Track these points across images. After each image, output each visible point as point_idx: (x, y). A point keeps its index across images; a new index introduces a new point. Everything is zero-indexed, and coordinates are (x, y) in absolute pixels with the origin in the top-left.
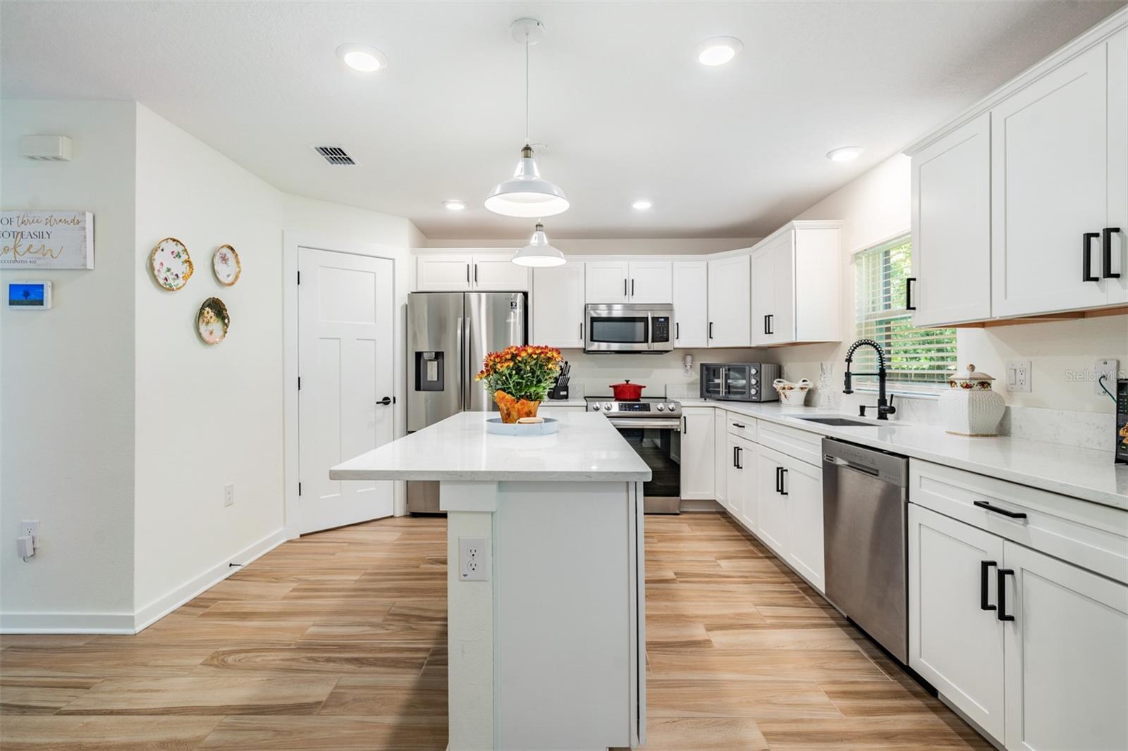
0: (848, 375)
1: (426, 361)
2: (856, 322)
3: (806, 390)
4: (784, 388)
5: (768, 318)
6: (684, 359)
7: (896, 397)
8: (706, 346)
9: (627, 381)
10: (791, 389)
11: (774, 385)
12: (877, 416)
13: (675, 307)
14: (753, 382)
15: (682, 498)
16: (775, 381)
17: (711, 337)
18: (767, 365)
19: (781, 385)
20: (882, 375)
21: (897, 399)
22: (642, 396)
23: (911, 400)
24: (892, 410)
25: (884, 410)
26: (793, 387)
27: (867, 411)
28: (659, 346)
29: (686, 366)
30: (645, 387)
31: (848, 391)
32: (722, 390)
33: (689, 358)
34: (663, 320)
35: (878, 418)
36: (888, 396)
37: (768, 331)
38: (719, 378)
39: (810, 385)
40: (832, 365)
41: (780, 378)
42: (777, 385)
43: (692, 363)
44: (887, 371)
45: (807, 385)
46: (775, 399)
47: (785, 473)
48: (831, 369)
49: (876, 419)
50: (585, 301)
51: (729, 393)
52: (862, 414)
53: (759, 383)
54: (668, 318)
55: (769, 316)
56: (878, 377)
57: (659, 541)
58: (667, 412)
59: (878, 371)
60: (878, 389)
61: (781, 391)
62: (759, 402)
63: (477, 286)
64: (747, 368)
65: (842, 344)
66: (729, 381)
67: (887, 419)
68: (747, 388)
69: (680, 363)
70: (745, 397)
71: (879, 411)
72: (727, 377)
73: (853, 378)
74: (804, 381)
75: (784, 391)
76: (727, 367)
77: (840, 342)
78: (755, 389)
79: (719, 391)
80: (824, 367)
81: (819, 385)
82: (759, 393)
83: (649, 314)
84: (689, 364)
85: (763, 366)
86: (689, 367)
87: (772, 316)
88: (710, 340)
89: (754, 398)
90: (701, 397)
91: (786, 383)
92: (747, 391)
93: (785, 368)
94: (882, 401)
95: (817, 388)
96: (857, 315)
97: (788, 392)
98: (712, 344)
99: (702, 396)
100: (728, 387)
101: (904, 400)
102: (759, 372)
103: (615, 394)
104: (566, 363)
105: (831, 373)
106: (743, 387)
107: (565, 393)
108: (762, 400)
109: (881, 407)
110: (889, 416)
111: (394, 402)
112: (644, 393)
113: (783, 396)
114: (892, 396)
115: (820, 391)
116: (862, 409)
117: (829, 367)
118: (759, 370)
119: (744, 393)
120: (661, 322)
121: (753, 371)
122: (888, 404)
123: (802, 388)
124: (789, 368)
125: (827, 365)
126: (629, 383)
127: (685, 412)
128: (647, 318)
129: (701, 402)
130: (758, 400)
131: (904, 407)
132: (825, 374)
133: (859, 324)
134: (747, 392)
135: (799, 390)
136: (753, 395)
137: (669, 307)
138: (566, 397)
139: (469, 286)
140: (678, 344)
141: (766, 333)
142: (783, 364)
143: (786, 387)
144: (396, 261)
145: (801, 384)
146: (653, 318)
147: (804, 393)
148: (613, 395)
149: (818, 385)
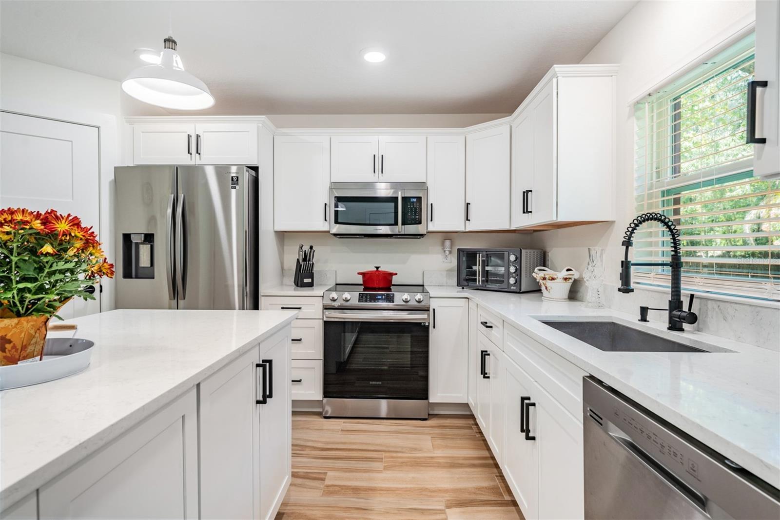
0: (626, 265)
1: (137, 244)
2: (635, 194)
3: (571, 281)
4: (544, 279)
5: (526, 194)
6: (443, 244)
7: (697, 298)
8: (462, 229)
9: (377, 268)
10: (553, 279)
11: (534, 274)
12: (667, 325)
13: (429, 185)
14: (512, 269)
15: (430, 402)
16: (536, 270)
17: (467, 220)
18: (528, 251)
19: (542, 274)
20: (676, 265)
21: (698, 300)
22: (393, 283)
23: (722, 304)
24: (692, 318)
25: (679, 317)
26: (555, 277)
27: (650, 315)
28: (411, 229)
29: (445, 251)
30: (396, 274)
31: (626, 288)
32: (480, 278)
33: (448, 243)
34: (415, 200)
35: (669, 328)
36: (686, 296)
37: (526, 211)
38: (476, 265)
39: (576, 275)
40: (602, 250)
41: (544, 266)
42: (538, 274)
43: (451, 248)
44: (683, 259)
45: (573, 275)
46: (537, 290)
47: (531, 408)
48: (601, 255)
49: (665, 329)
50: (330, 180)
51: (487, 281)
52: (644, 319)
53: (519, 271)
54: (420, 198)
55: (528, 192)
56: (670, 268)
57: (386, 468)
58: (413, 303)
59: (669, 260)
60: (670, 285)
61: (541, 282)
62: (519, 293)
63: (200, 159)
64: (506, 254)
65: (616, 224)
66: (487, 268)
67: (682, 330)
68: (506, 276)
69: (439, 248)
70: (503, 286)
71: (671, 318)
72: (485, 263)
73: (633, 269)
74: (568, 270)
75: (544, 281)
76: (485, 253)
77: (613, 222)
78: (514, 278)
79: (476, 279)
80: (593, 253)
81: (586, 276)
82: (518, 282)
83: (400, 193)
84: (447, 250)
85: (523, 251)
86: (447, 252)
87: (531, 191)
88: (467, 222)
89: (512, 288)
90: (458, 286)
91: (549, 272)
92: (505, 280)
93: (550, 254)
94: (675, 304)
95: (583, 279)
96: (635, 185)
97: (549, 283)
98: (471, 227)
99: (459, 284)
100: (486, 274)
101: (710, 302)
102: (519, 259)
103: (363, 281)
104: (311, 248)
105: (602, 261)
106: (502, 276)
107: (309, 280)
108: (522, 290)
109: (675, 312)
110: (685, 326)
111: (101, 291)
112: (395, 280)
113: (543, 288)
114: (692, 296)
115: (587, 284)
116: (644, 311)
117: (598, 255)
118: (518, 256)
119: (503, 281)
120: (413, 202)
121: (512, 258)
122: (685, 308)
123: (566, 279)
124: (555, 254)
125: (596, 250)
126: (379, 269)
127: (434, 304)
128: (397, 198)
129: (457, 292)
130: (518, 291)
131: (709, 313)
132: (593, 262)
133: (639, 196)
134: (506, 282)
135: (561, 280)
136: (512, 285)
137: (422, 186)
138: (311, 285)
139: (191, 159)
140: (432, 227)
141: (524, 212)
142: (548, 250)
143: (547, 277)
144: (101, 129)
145: (564, 273)
146: (403, 198)
147: (568, 285)
148: (362, 283)
149: (584, 276)
